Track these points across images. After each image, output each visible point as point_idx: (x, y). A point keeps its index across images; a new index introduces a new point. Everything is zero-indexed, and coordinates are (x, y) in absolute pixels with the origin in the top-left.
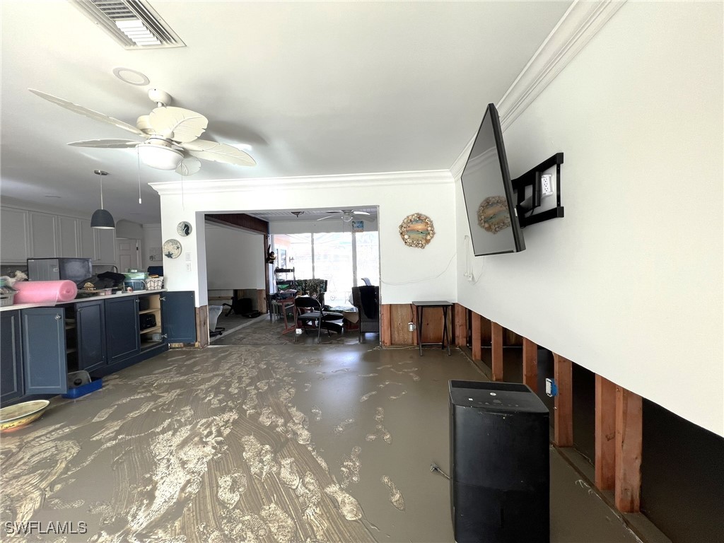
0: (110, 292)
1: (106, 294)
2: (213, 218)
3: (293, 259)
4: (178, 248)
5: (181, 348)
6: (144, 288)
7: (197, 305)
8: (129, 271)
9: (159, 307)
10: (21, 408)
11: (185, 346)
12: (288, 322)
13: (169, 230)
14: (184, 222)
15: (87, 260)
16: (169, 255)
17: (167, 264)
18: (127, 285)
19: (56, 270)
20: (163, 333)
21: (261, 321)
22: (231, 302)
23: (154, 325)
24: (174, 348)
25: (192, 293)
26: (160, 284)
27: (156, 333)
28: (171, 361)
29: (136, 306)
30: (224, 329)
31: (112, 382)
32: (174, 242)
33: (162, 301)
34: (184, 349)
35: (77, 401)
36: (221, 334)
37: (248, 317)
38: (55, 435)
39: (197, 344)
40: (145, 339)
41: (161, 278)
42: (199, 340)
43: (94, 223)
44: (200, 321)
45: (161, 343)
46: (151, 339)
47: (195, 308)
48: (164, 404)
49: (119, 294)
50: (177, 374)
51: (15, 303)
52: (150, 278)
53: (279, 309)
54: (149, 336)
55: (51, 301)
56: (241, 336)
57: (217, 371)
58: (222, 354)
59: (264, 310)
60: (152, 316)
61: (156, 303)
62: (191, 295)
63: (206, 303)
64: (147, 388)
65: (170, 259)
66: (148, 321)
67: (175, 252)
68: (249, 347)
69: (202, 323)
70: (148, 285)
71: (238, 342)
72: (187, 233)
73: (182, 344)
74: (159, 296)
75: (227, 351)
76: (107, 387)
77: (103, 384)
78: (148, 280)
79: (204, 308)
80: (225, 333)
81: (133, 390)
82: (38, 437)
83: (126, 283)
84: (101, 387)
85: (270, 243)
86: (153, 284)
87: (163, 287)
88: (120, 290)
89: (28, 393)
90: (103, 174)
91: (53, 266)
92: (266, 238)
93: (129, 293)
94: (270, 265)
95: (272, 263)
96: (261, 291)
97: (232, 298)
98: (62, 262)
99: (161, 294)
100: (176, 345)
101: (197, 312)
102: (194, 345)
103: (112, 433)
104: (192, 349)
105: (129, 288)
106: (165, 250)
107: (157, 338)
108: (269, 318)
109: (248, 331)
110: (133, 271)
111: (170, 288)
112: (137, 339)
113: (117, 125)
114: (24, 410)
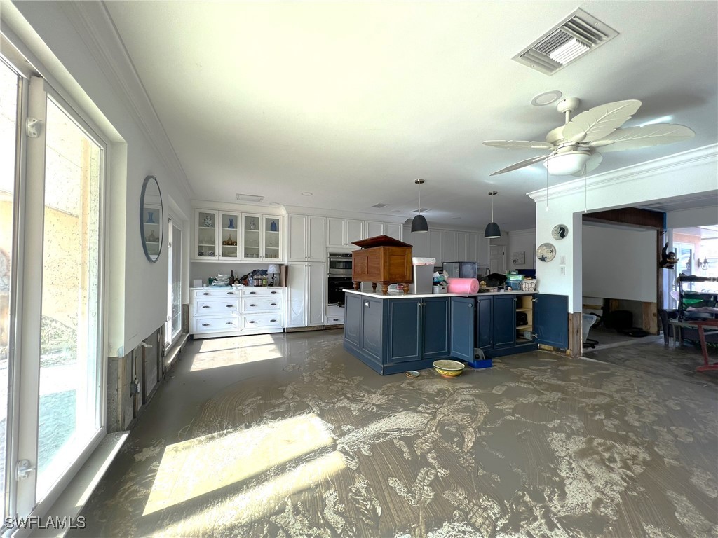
0: (496, 290)
1: (494, 292)
2: (591, 217)
3: (706, 262)
4: (552, 251)
5: (550, 351)
6: (520, 288)
7: (571, 310)
8: (510, 273)
9: (531, 307)
10: (450, 364)
11: (554, 350)
12: (710, 355)
13: (544, 234)
14: (560, 225)
15: (474, 263)
16: (543, 259)
17: (540, 267)
18: (508, 285)
19: (457, 270)
20: (534, 332)
21: (648, 344)
22: (600, 313)
23: (526, 323)
24: (544, 350)
25: (565, 298)
26: (533, 286)
27: (528, 330)
28: (543, 362)
29: (514, 305)
30: (597, 343)
31: (498, 364)
32: (548, 246)
33: (534, 302)
34: (554, 353)
35: (477, 371)
36: (594, 347)
37: (627, 334)
38: (471, 392)
39: (568, 352)
40: (520, 335)
41: (535, 281)
42: (571, 347)
43: (487, 235)
44: (573, 329)
45: (531, 342)
46: (523, 335)
47: (568, 313)
48: (548, 402)
49: (502, 292)
50: (553, 376)
51: (448, 292)
52: (526, 280)
53: (682, 333)
54: (521, 333)
55: (464, 293)
56: (622, 356)
57: (600, 388)
58: (602, 372)
59: (654, 329)
60: (525, 315)
61: (529, 304)
62: (564, 299)
63: (580, 310)
64: (529, 380)
65: (543, 262)
66: (522, 319)
67: (548, 255)
68: (641, 374)
69: (575, 330)
70: (524, 286)
71: (622, 362)
72: (563, 236)
73: (551, 348)
74: (531, 297)
75: (608, 369)
76: (495, 368)
77: (493, 364)
78: (523, 282)
79: (578, 315)
80: (598, 347)
81: (516, 378)
82: (462, 388)
83: (506, 283)
84: (491, 366)
85: (665, 241)
86: (528, 286)
87: (535, 290)
88: (503, 288)
89: (452, 355)
90: (495, 194)
91: (456, 268)
92: (660, 235)
93: (509, 292)
94: (666, 271)
95: (670, 267)
96: (648, 304)
97: (602, 308)
98: (461, 264)
99: (534, 295)
100: (545, 347)
101: (570, 317)
102: (565, 352)
103: (510, 409)
104: (562, 355)
105: (509, 288)
106: (539, 253)
107: (528, 336)
108: (662, 341)
109: (631, 352)
110: (513, 273)
111: (542, 290)
112: (514, 334)
113: (533, 147)
114: (452, 366)
